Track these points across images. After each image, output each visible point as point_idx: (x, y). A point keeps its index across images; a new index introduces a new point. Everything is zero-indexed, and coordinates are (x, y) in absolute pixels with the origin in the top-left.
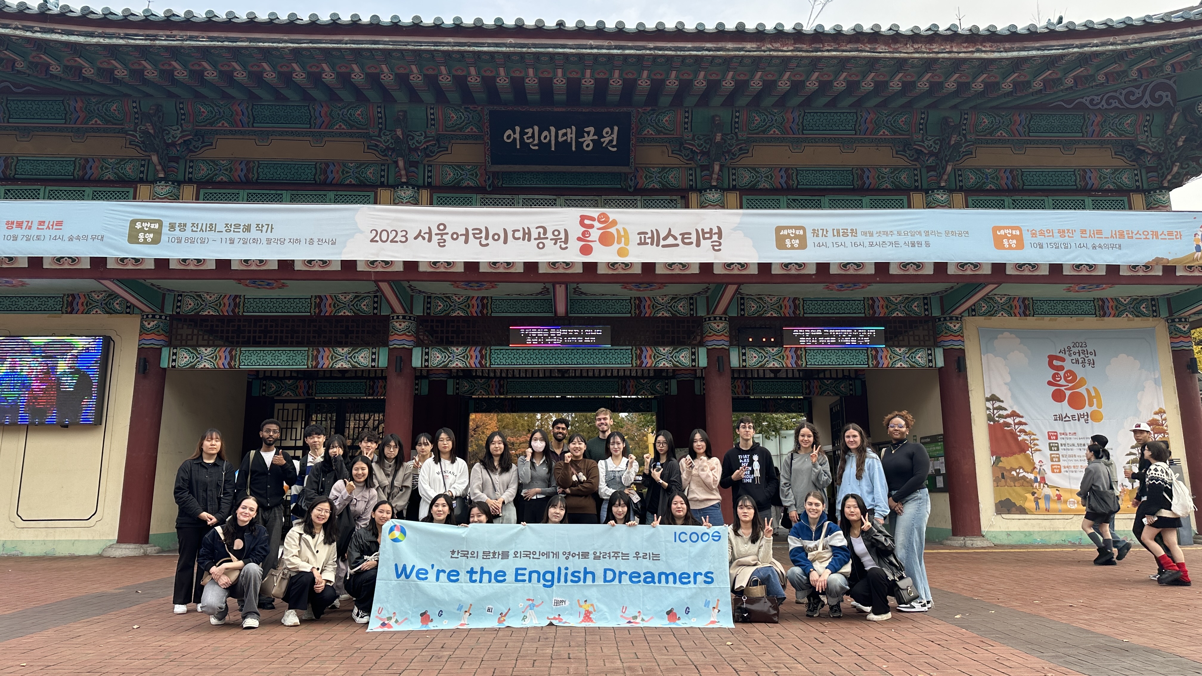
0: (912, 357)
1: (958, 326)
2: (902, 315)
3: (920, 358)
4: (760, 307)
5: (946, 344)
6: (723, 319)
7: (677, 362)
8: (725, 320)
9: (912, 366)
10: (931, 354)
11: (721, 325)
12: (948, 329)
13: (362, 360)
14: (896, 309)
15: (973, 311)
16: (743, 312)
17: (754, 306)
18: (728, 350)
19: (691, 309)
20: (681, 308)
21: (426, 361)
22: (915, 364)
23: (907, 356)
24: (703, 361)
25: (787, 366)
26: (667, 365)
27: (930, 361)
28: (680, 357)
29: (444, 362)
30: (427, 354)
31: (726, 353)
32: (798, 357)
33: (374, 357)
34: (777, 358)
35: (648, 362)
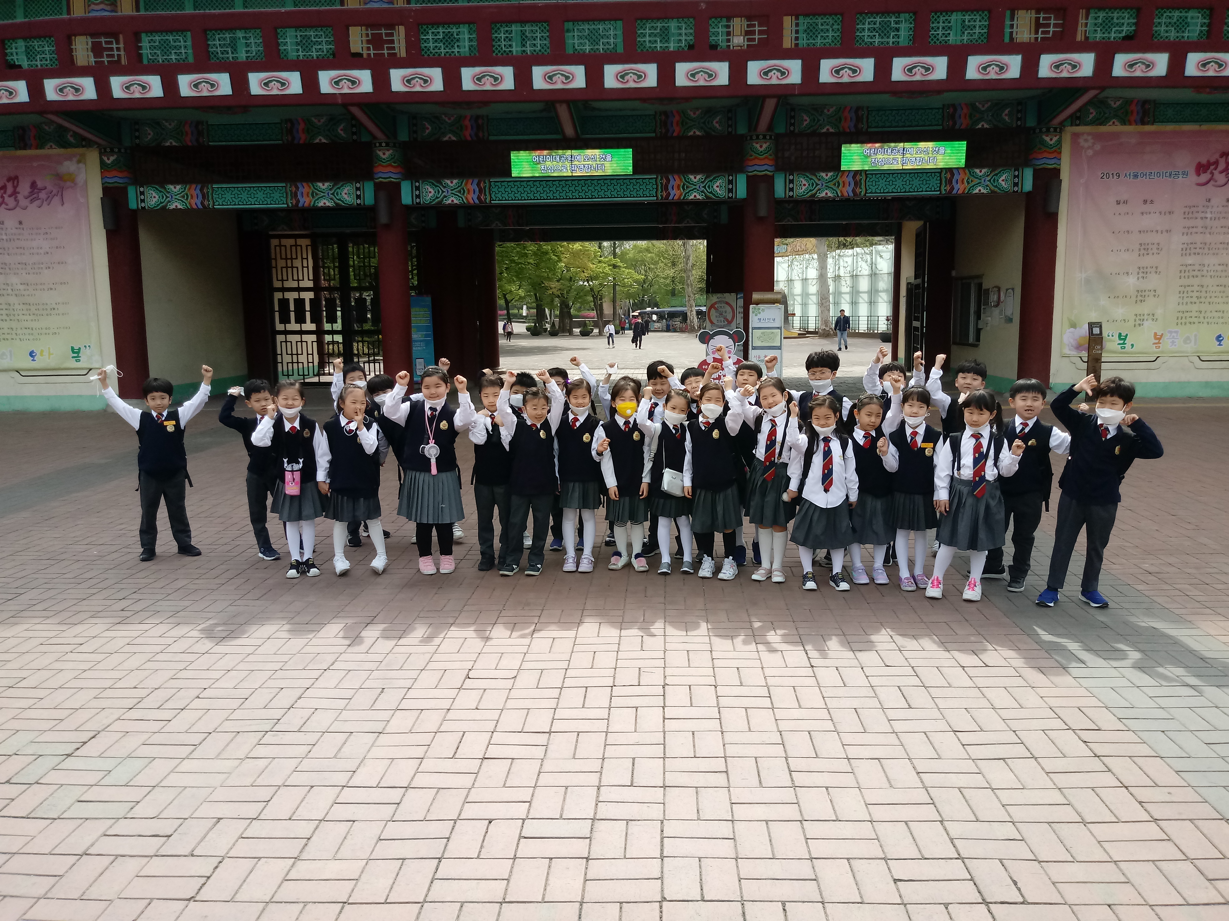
0: (994, 181)
1: (1055, 139)
2: (988, 127)
3: (1004, 181)
4: (814, 120)
5: (1038, 162)
6: (768, 137)
7: (711, 193)
8: (771, 138)
9: (993, 192)
10: (1018, 176)
11: (765, 146)
12: (1043, 143)
13: (346, 196)
14: (981, 119)
15: (1077, 119)
16: (792, 128)
17: (806, 120)
18: (772, 178)
19: (729, 126)
20: (717, 124)
21: (418, 196)
22: (996, 189)
23: (989, 178)
24: (741, 192)
25: (842, 195)
26: (698, 197)
27: (1016, 184)
28: (715, 187)
29: (437, 198)
30: (418, 188)
31: (769, 181)
32: (856, 184)
33: (358, 193)
34: (831, 185)
35: (675, 194)
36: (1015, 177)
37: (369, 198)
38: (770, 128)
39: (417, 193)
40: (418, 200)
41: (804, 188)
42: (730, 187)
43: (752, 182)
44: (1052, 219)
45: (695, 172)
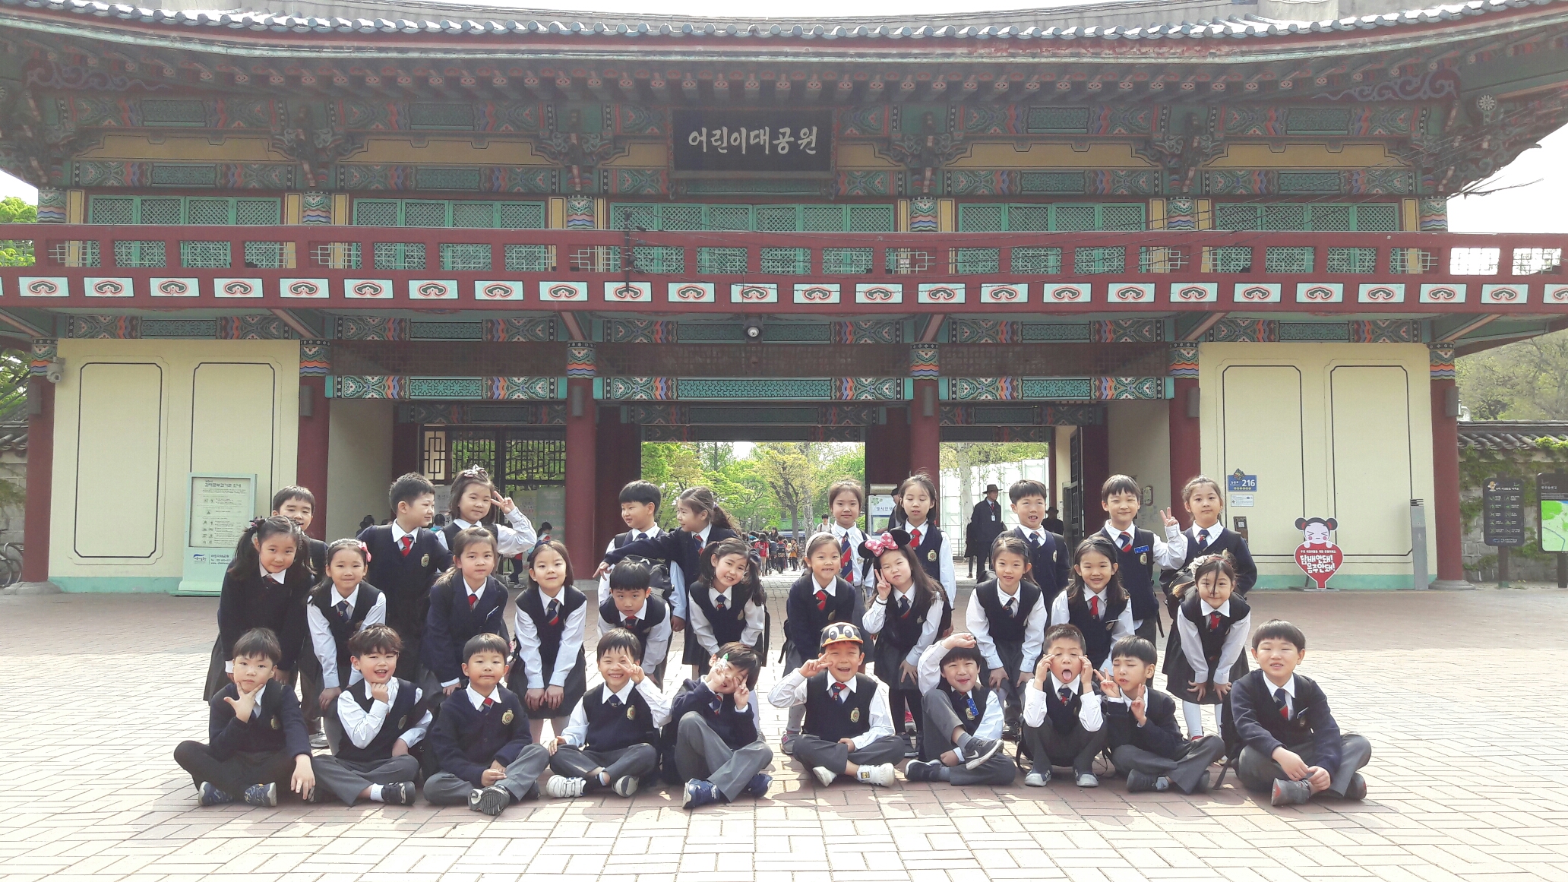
0: (1139, 388)
1: (1192, 353)
2: (1131, 341)
3: (1148, 389)
4: (974, 332)
5: (1178, 373)
6: (933, 347)
7: (881, 394)
8: (935, 347)
9: (1139, 398)
10: (1160, 385)
11: (929, 354)
13: (540, 391)
14: (1124, 335)
15: (1210, 336)
16: (954, 339)
17: (967, 332)
18: (937, 381)
19: (897, 336)
20: (886, 334)
21: (609, 392)
22: (1141, 396)
23: (1134, 386)
24: (909, 394)
25: (1001, 398)
26: (869, 397)
27: (1159, 392)
28: (884, 389)
29: (627, 393)
30: (609, 385)
31: (934, 384)
32: (1013, 389)
33: (552, 387)
34: (990, 389)
35: (848, 394)
36: (1158, 385)
37: (562, 393)
38: (934, 339)
39: (608, 388)
40: (608, 396)
41: (966, 391)
42: (898, 389)
43: (918, 385)
44: (1194, 423)
45: (866, 375)
